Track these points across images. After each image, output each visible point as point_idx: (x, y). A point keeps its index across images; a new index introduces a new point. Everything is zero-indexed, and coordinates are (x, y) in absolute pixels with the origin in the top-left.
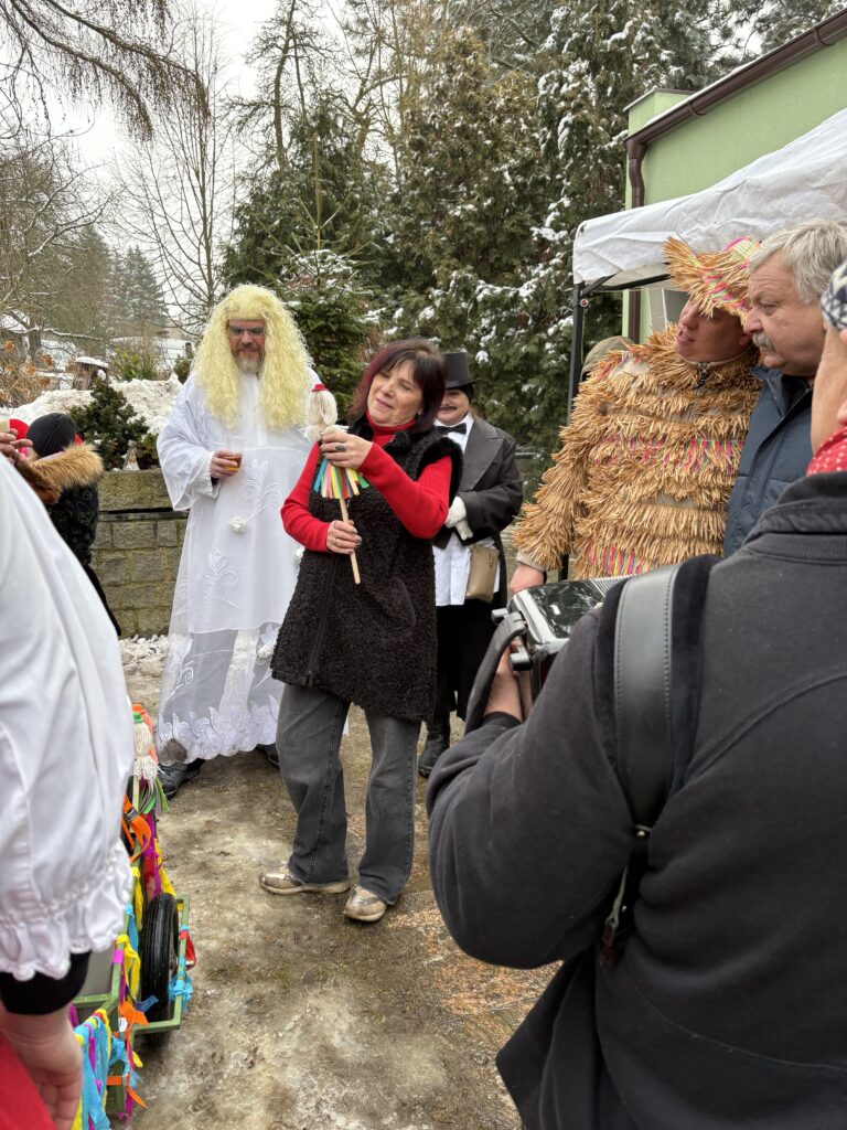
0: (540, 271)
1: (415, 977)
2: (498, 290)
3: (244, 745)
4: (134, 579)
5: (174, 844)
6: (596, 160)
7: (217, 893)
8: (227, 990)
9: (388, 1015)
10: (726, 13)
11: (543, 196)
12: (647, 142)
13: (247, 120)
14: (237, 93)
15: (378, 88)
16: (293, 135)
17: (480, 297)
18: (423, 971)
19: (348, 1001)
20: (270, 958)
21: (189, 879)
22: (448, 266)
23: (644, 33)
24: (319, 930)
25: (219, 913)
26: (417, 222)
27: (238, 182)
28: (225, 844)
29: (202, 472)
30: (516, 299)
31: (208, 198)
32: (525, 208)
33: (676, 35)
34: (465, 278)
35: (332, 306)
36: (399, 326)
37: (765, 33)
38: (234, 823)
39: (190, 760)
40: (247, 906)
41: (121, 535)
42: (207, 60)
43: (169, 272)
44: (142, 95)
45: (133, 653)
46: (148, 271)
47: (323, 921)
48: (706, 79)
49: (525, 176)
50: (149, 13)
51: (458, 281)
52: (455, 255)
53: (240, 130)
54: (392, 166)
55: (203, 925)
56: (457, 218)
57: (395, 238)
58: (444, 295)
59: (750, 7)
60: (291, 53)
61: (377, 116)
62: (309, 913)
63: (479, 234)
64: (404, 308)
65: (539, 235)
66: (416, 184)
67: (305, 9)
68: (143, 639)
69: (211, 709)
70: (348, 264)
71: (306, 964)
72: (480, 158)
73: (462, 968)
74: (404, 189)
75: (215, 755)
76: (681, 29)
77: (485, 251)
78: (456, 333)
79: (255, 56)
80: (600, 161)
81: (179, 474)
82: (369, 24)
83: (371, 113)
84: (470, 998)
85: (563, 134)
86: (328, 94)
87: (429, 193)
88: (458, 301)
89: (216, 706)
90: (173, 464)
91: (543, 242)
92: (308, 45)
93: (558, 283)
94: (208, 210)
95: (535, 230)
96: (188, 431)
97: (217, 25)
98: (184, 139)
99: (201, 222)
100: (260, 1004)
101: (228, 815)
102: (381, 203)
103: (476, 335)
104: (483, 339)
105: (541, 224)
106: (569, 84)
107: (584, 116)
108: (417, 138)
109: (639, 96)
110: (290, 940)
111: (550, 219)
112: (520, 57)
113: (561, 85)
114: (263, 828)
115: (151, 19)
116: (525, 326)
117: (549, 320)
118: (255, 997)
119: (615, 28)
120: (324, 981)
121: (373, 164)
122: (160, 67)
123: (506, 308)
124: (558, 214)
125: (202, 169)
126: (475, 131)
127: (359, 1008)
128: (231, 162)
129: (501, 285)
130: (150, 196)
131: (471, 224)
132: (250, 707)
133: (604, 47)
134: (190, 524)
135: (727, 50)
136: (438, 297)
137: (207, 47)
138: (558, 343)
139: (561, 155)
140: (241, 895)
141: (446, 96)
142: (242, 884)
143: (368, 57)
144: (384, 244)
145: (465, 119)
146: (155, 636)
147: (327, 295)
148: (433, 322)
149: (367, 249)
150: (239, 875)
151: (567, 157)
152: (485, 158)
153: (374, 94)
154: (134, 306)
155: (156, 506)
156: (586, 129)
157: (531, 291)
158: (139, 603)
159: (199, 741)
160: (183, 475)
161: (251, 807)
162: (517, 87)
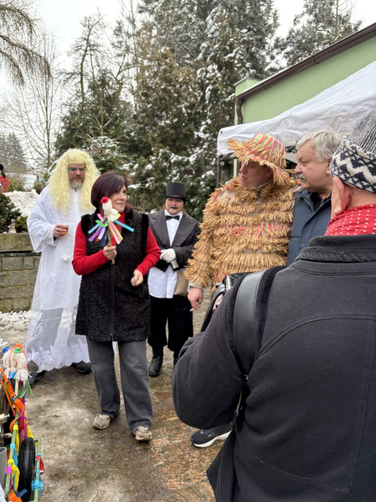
0: (198, 150)
1: (150, 473)
2: (180, 158)
3: (66, 363)
4: (12, 284)
5: (31, 413)
6: (222, 105)
7: (53, 436)
8: (59, 484)
9: (138, 492)
10: (272, 49)
11: (199, 119)
12: (244, 99)
13: (68, 80)
14: (64, 68)
15: (127, 70)
16: (89, 87)
17: (172, 161)
18: (154, 470)
19: (119, 486)
20: (80, 468)
21: (39, 430)
22: (158, 147)
23: (240, 56)
24: (103, 453)
25: (54, 446)
26: (144, 127)
27: (63, 106)
28: (56, 412)
29: (49, 234)
30: (188, 162)
31: (49, 112)
32: (191, 124)
33: (252, 57)
34: (166, 153)
35: (107, 161)
36: (136, 172)
37: (288, 59)
38: (61, 401)
39: (40, 371)
40: (68, 442)
41: (6, 263)
42: (50, 53)
43: (30, 144)
44: (20, 67)
45: (10, 320)
46: (18, 144)
47: (105, 448)
48: (265, 76)
49: (192, 110)
50: (25, 31)
51: (163, 154)
52: (161, 142)
53: (65, 84)
54: (133, 103)
55: (46, 453)
56: (162, 126)
57: (135, 133)
58: (156, 159)
59: (282, 48)
60: (88, 52)
61: (126, 82)
62: (98, 444)
63: (172, 134)
64: (139, 164)
65: (198, 136)
66: (144, 111)
67: (95, 35)
68: (15, 313)
69: (51, 346)
70: (115, 143)
71: (97, 470)
72: (172, 101)
73: (172, 467)
74: (139, 113)
75: (52, 368)
76: (255, 55)
77: (174, 141)
78: (162, 176)
79: (72, 53)
80: (223, 106)
81: (38, 235)
82: (123, 43)
83: (124, 80)
84: (176, 481)
85: (208, 93)
86: (105, 71)
87: (150, 115)
88: (163, 162)
89: (53, 344)
90: (35, 230)
91: (199, 139)
92: (96, 50)
93: (206, 156)
94: (49, 118)
95: (196, 133)
96: (42, 215)
97: (55, 38)
98: (39, 86)
99: (46, 123)
100: (76, 490)
101: (58, 397)
102: (128, 118)
103: (170, 177)
104: (173, 179)
105: (198, 130)
106: (210, 73)
107: (217, 87)
108: (144, 92)
109: (239, 80)
110: (89, 458)
111: (202, 128)
112: (188, 61)
113: (207, 74)
114: (75, 403)
115: (26, 33)
116: (192, 174)
117: (202, 172)
118: (73, 487)
119: (229, 52)
120: (107, 477)
121: (124, 102)
122: (29, 54)
123: (184, 166)
124: (206, 126)
125: (46, 99)
126: (170, 90)
127: (124, 490)
128: (60, 97)
129: (181, 156)
130: (22, 110)
131: (168, 129)
132: (69, 344)
133: (225, 59)
134: (42, 259)
135: (273, 65)
136: (154, 160)
137: (50, 48)
138: (206, 182)
139: (207, 102)
140: (65, 437)
141: (157, 75)
142: (65, 431)
143: (123, 57)
144: (129, 135)
145: (166, 85)
146: (21, 312)
147: (106, 156)
148: (151, 171)
149: (123, 138)
150: (64, 427)
151: (209, 103)
152: (174, 101)
153: (125, 73)
154: (11, 159)
155: (24, 250)
156: (217, 92)
157: (194, 159)
158: (14, 296)
159: (45, 362)
160: (40, 236)
161: (69, 393)
162: (188, 73)
